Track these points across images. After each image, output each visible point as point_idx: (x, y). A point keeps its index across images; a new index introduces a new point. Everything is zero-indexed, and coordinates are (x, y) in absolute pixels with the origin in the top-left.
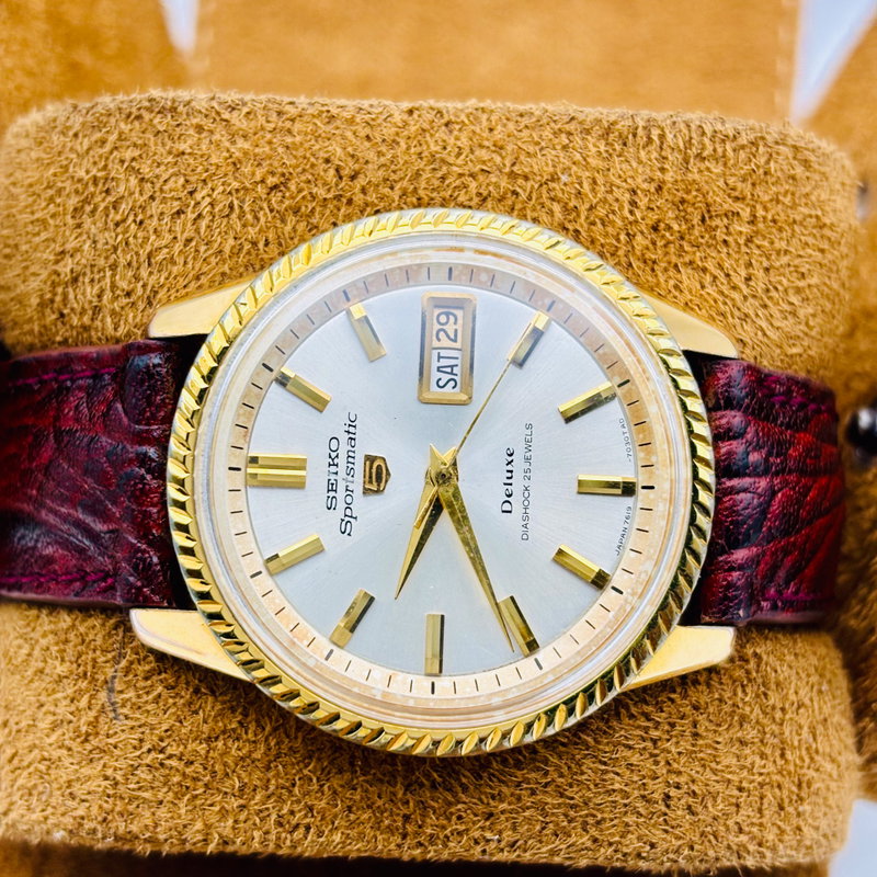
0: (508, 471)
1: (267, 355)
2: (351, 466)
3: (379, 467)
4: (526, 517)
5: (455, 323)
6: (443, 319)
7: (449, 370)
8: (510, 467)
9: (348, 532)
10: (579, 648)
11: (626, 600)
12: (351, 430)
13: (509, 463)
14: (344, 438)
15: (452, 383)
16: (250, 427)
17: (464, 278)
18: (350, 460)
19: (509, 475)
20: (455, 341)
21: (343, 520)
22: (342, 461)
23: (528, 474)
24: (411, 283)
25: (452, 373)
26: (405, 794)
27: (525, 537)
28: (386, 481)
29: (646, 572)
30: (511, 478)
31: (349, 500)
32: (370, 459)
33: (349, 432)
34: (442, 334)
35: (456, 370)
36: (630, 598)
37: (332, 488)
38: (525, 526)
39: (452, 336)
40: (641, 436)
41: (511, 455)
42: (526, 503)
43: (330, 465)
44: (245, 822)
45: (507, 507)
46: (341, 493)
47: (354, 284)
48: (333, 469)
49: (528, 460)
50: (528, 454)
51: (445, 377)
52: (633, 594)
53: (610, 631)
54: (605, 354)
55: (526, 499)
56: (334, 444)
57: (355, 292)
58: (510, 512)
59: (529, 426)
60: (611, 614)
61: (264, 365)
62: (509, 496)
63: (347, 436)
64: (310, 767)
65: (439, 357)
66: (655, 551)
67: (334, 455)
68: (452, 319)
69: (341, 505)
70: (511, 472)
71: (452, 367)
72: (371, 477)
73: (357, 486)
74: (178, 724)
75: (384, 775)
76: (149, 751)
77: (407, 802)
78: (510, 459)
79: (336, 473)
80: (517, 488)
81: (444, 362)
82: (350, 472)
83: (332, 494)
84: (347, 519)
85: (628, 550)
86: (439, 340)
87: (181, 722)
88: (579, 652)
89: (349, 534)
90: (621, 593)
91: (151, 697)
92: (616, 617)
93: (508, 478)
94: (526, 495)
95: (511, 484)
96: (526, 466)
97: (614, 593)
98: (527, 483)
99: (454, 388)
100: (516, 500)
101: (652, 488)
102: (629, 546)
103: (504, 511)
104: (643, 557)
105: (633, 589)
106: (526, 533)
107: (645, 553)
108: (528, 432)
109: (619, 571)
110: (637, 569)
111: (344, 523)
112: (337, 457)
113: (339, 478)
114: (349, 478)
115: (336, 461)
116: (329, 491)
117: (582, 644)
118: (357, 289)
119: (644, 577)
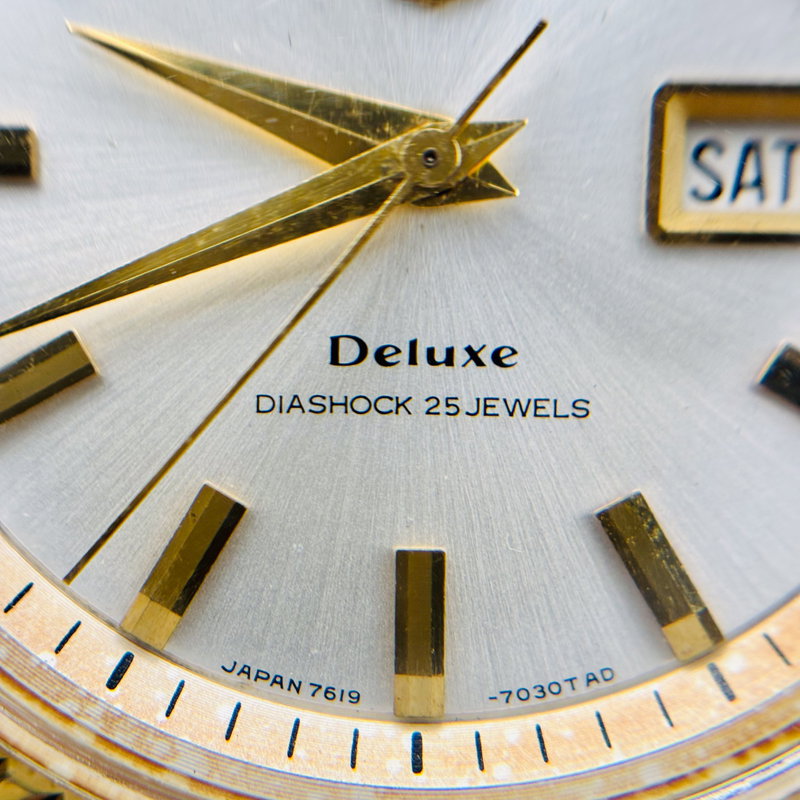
0: (450, 352)
4: (322, 405)
7: (750, 175)
8: (461, 356)
11: (89, 698)
13: (473, 355)
15: (708, 188)
19: (440, 356)
23: (442, 408)
25: (738, 188)
27: (265, 404)
29: (175, 753)
30: (431, 360)
35: (748, 197)
36: (95, 710)
38: (295, 404)
40: (567, 732)
41: (497, 358)
42: (361, 405)
45: (349, 351)
49: (485, 407)
50: (500, 408)
51: (727, 167)
52: (110, 718)
55: (373, 405)
58: (335, 360)
59: (581, 410)
60: (49, 658)
62: (380, 357)
65: (789, 149)
70: (449, 360)
71: (758, 183)
78: (485, 356)
80: (403, 379)
81: (773, 159)
85: (237, 695)
90: (113, 683)
92: (40, 671)
93: (431, 352)
94: (384, 405)
95: (413, 361)
96: (467, 404)
97: (114, 662)
98: (419, 405)
99: (695, 194)
100: (370, 379)
101: (417, 767)
102: (249, 702)
103: (335, 341)
104: (216, 744)
105: (122, 716)
106: (277, 406)
107: (227, 749)
108: (565, 408)
109: (175, 674)
110: (181, 726)
119: (160, 751)
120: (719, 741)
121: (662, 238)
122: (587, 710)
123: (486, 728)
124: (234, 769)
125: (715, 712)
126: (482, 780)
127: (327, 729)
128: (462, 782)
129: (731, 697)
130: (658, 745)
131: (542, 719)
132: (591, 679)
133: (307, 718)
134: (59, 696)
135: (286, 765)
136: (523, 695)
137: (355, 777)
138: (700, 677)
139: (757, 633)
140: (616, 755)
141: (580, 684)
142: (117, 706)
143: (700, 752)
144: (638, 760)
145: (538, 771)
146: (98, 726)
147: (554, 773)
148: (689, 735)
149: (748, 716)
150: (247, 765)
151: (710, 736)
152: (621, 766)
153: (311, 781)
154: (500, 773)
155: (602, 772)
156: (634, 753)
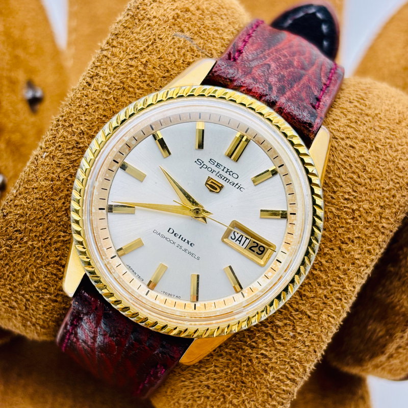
1: (286, 168)
2: (223, 178)
3: (216, 189)
4: (163, 237)
5: (257, 253)
6: (262, 249)
7: (240, 239)
8: (186, 241)
9: (197, 162)
10: (99, 229)
11: (107, 258)
12: (237, 186)
13: (188, 242)
14: (236, 181)
15: (233, 238)
16: (261, 146)
17: (274, 266)
18: (226, 179)
19: (183, 239)
20: (250, 249)
21: (203, 162)
22: (227, 175)
23: (179, 247)
24: (284, 243)
25: (238, 240)
26: (81, 130)
27: (155, 231)
28: (209, 188)
29: (114, 273)
31: (210, 169)
32: (221, 187)
33: (237, 184)
34: (255, 245)
35: (238, 242)
36: (107, 261)
37: (218, 165)
38: (159, 234)
39: (252, 248)
40: (170, 302)
41: (191, 244)
42: (168, 240)
43: (228, 170)
44: (106, 62)
45: (171, 231)
46: (214, 167)
47: (296, 220)
48: (226, 170)
49: (185, 250)
50: (187, 252)
51: (237, 236)
52: (108, 263)
53: (99, 245)
54: (211, 306)
55: (170, 241)
56: (235, 176)
57: (293, 218)
58: (168, 231)
59: (198, 258)
60: (105, 249)
61: (283, 165)
62: (175, 235)
63: (236, 183)
64: (112, 99)
65: (247, 238)
66: (120, 281)
67: (231, 173)
68: (260, 252)
69: (209, 165)
70: (184, 241)
71: (240, 241)
72: (214, 183)
73: (213, 176)
74: (159, 57)
75: (93, 126)
76: (155, 40)
77: (77, 129)
78: (190, 243)
79: (223, 170)
80: (176, 239)
81: (244, 239)
82: (221, 176)
83: (216, 164)
84: (202, 164)
85: (127, 270)
87: (159, 58)
88: (97, 228)
89: (196, 162)
90: (112, 258)
91: (176, 52)
92: (103, 250)
94: (171, 242)
95: (179, 238)
96: (183, 248)
97: (113, 255)
98: (176, 245)
99: (231, 237)
100: (172, 237)
101: (147, 295)
102: (128, 272)
103: (170, 229)
104: (121, 275)
105: (110, 264)
106: (156, 233)
107: (122, 277)
108: (196, 257)
109: (120, 262)
110: (117, 270)
111: (201, 162)
112: (230, 174)
113: (220, 170)
114: (218, 175)
115: (228, 173)
116: (218, 163)
117: (100, 230)
118: (293, 220)
119: (112, 271)
120: (189, 314)
121: (223, 241)
122: (175, 300)
123: (159, 295)
124: (121, 280)
125: (191, 309)
126: (154, 301)
127: (137, 282)
128: (151, 300)
129: (195, 309)
130: (181, 310)
131: (167, 298)
132: (177, 297)
133: (135, 279)
134: (103, 256)
135: (128, 284)
136: (166, 294)
137: (137, 291)
138: (192, 305)
139: (204, 302)
140: (175, 308)
141: (175, 296)
142: (111, 262)
143: (186, 314)
144: (177, 311)
145: (163, 305)
146: (106, 263)
147: (165, 306)
148: (186, 311)
149: (196, 313)
150: (123, 281)
151: (189, 313)
152: (174, 310)
153: (131, 288)
154: (157, 302)
155: (171, 309)
156: (177, 309)
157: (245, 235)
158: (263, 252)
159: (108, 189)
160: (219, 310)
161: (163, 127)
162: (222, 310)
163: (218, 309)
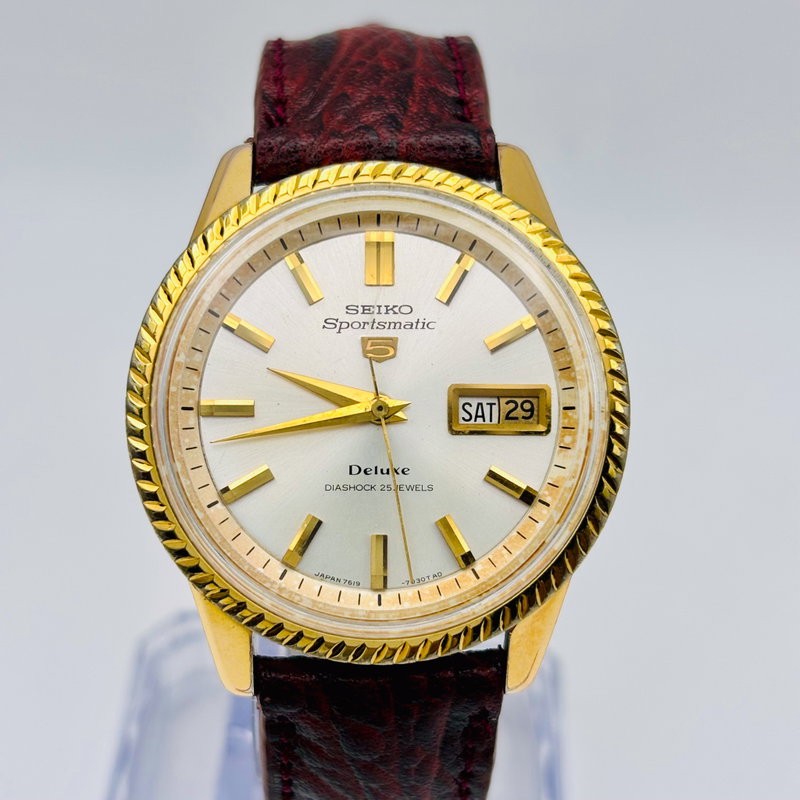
0: (388, 470)
1: (484, 244)
2: (387, 326)
3: (387, 352)
4: (347, 488)
5: (523, 417)
6: (527, 406)
7: (480, 414)
8: (392, 471)
9: (327, 325)
10: (229, 540)
11: (274, 582)
12: (420, 325)
13: (396, 471)
14: (412, 318)
15: (467, 417)
16: (417, 232)
17: (566, 421)
18: (393, 325)
19: (385, 471)
20: (508, 417)
21: (337, 320)
22: (391, 317)
23: (386, 488)
24: (559, 373)
25: (477, 416)
27: (328, 488)
29: (301, 600)
30: (382, 473)
31: (356, 325)
33: (417, 323)
34: (512, 406)
35: (480, 420)
36: (277, 587)
37: (366, 309)
38: (338, 488)
39: (511, 415)
40: (428, 592)
41: (403, 472)
42: (359, 488)
43: (387, 307)
45: (355, 470)
46: (361, 318)
47: (555, 320)
48: (383, 310)
49: (400, 488)
50: (405, 488)
51: (473, 411)
52: (280, 589)
53: (246, 568)
54: (502, 556)
55: (363, 488)
56: (406, 310)
57: (547, 321)
58: (351, 473)
59: (430, 488)
60: (261, 570)
61: (475, 241)
62: (365, 472)
63: (414, 322)
65: (491, 405)
66: (321, 608)
67: (396, 310)
68: (528, 414)
69: (350, 319)
70: (388, 473)
71: (483, 416)
72: (377, 344)
73: (369, 333)
78: (400, 471)
79: (379, 313)
80: (373, 479)
81: (487, 409)
82: (382, 325)
83: (360, 310)
84: (338, 324)
85: (321, 584)
86: (507, 403)
88: (225, 540)
89: (324, 327)
90: (281, 578)
92: (258, 574)
93: (382, 470)
94: (367, 488)
95: (376, 473)
96: (394, 487)
97: (281, 572)
98: (378, 488)
99: (464, 419)
100: (362, 479)
101: (380, 604)
102: (325, 585)
103: (351, 467)
104: (315, 597)
105: (285, 589)
106: (332, 488)
107: (319, 599)
108: (425, 488)
109: (301, 576)
110: (303, 592)
111: (334, 322)
112: (395, 313)
113: (376, 316)
114: (376, 325)
115: (391, 312)
116: (363, 307)
117: (232, 543)
118: (550, 323)
119: (297, 599)
120: (474, 592)
121: (454, 432)
122: (434, 584)
123: (402, 592)
124: (320, 605)
125: (472, 582)
126: (400, 607)
127: (350, 593)
128: (394, 609)
129: (478, 578)
130: (455, 594)
131: (419, 588)
132: (435, 576)
133: (344, 590)
134: (265, 582)
135: (338, 604)
136: (413, 582)
137: (360, 607)
138: (469, 573)
139: (486, 558)
140: (443, 598)
141: (431, 578)
142: (283, 585)
143: (468, 595)
144: (450, 599)
145: (418, 604)
146: (277, 591)
147: (423, 604)
148: (465, 590)
149: (483, 583)
150: (325, 604)
151: (471, 590)
152: (444, 601)
153: (346, 609)
154: (406, 605)
155: (438, 603)
156: (448, 597)
157: (484, 401)
158: (532, 410)
159: (203, 464)
160: (521, 554)
161: (232, 301)
162: (525, 550)
163: (516, 553)
